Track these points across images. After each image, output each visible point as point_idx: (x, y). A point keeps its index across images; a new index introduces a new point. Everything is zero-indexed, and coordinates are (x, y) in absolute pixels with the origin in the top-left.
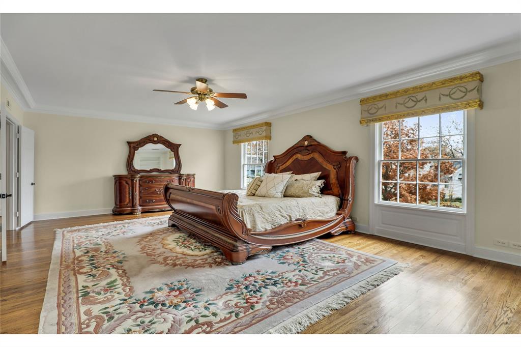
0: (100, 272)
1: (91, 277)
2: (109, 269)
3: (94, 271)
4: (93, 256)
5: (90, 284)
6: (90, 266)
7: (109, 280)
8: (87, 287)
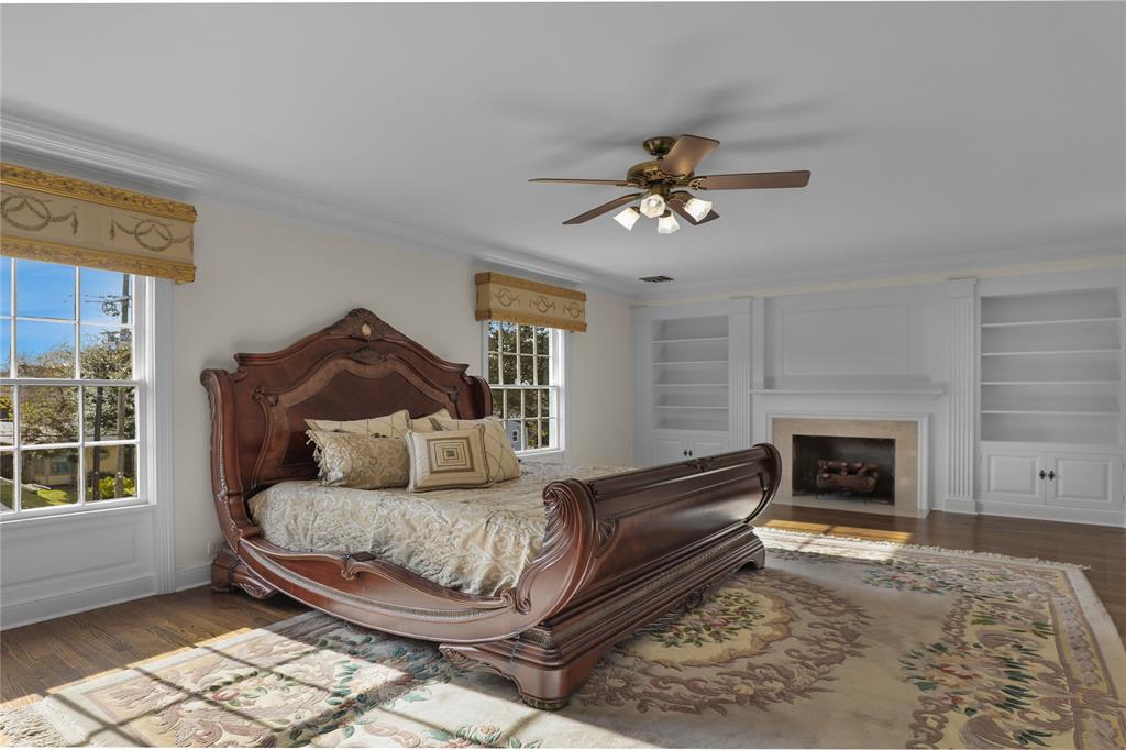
0: (1002, 648)
1: (1024, 647)
2: (977, 646)
3: (1015, 656)
4: (1009, 705)
5: (1029, 635)
6: (1023, 672)
7: (988, 627)
8: (1034, 632)
